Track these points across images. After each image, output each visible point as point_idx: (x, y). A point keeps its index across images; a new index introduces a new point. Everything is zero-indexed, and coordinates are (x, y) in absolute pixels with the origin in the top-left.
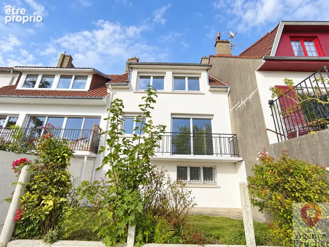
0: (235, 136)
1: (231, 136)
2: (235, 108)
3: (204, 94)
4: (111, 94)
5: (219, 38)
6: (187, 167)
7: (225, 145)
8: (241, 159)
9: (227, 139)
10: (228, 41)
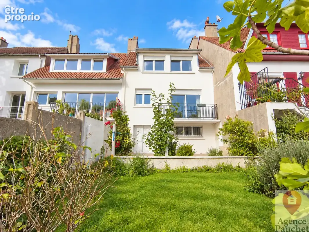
0: (216, 106)
1: (213, 105)
2: (217, 86)
3: (194, 74)
4: (125, 74)
5: (208, 22)
6: (182, 127)
7: (209, 111)
8: (219, 121)
9: (210, 107)
10: (215, 24)
